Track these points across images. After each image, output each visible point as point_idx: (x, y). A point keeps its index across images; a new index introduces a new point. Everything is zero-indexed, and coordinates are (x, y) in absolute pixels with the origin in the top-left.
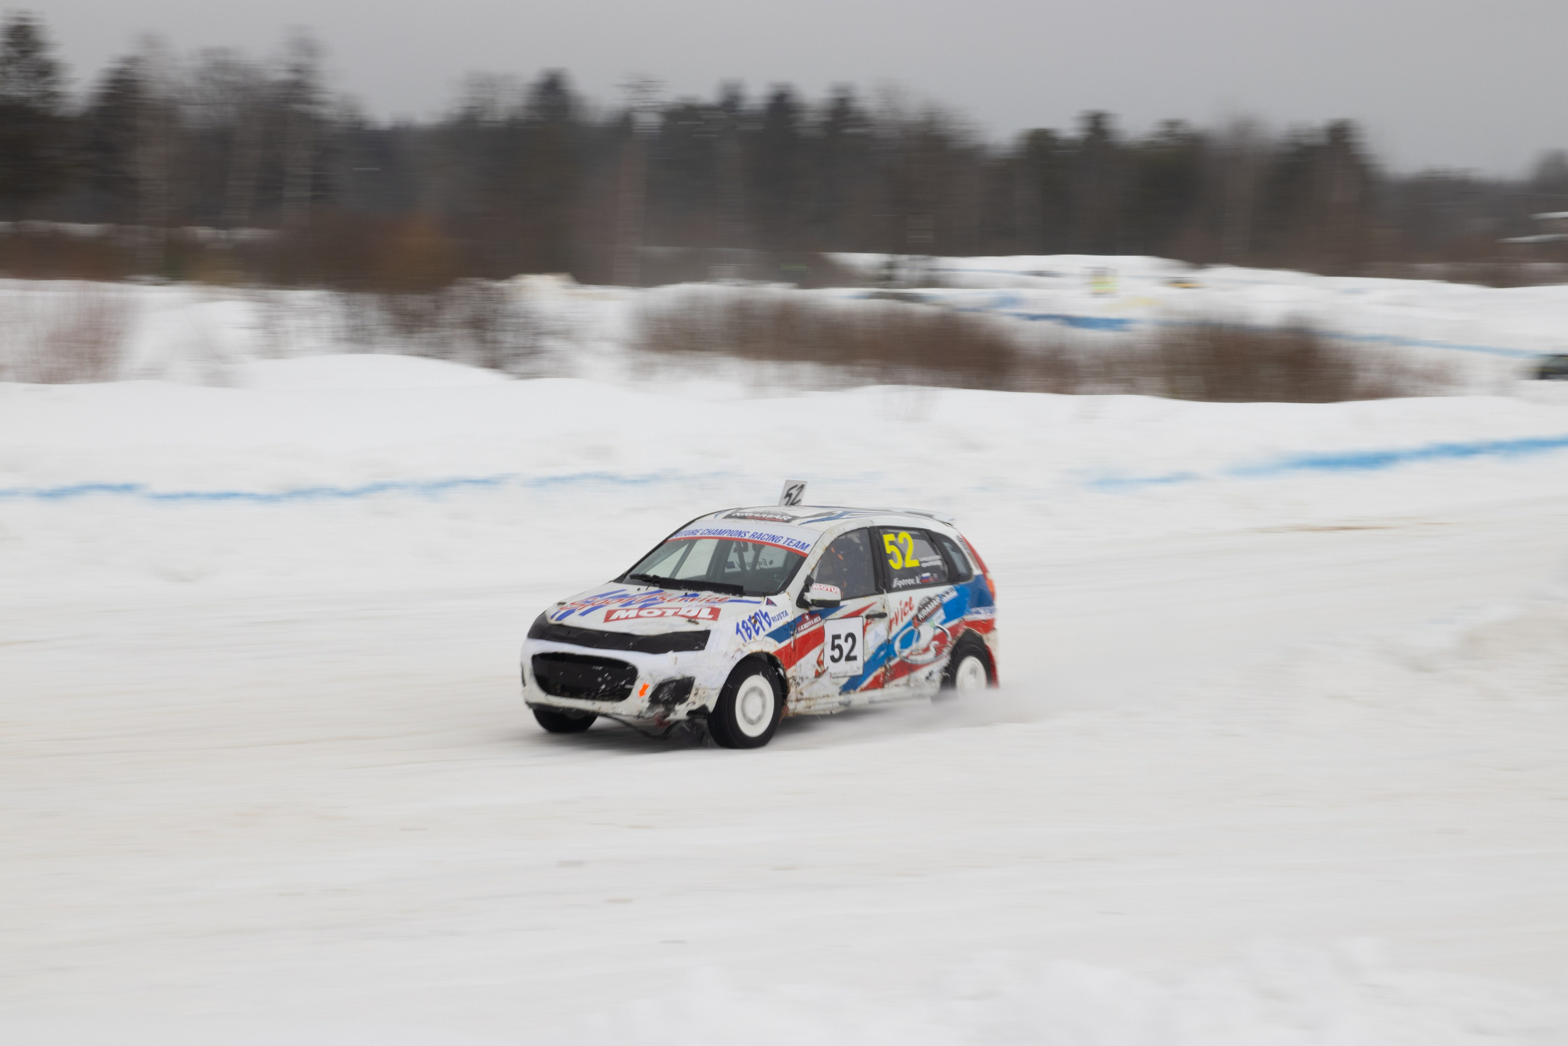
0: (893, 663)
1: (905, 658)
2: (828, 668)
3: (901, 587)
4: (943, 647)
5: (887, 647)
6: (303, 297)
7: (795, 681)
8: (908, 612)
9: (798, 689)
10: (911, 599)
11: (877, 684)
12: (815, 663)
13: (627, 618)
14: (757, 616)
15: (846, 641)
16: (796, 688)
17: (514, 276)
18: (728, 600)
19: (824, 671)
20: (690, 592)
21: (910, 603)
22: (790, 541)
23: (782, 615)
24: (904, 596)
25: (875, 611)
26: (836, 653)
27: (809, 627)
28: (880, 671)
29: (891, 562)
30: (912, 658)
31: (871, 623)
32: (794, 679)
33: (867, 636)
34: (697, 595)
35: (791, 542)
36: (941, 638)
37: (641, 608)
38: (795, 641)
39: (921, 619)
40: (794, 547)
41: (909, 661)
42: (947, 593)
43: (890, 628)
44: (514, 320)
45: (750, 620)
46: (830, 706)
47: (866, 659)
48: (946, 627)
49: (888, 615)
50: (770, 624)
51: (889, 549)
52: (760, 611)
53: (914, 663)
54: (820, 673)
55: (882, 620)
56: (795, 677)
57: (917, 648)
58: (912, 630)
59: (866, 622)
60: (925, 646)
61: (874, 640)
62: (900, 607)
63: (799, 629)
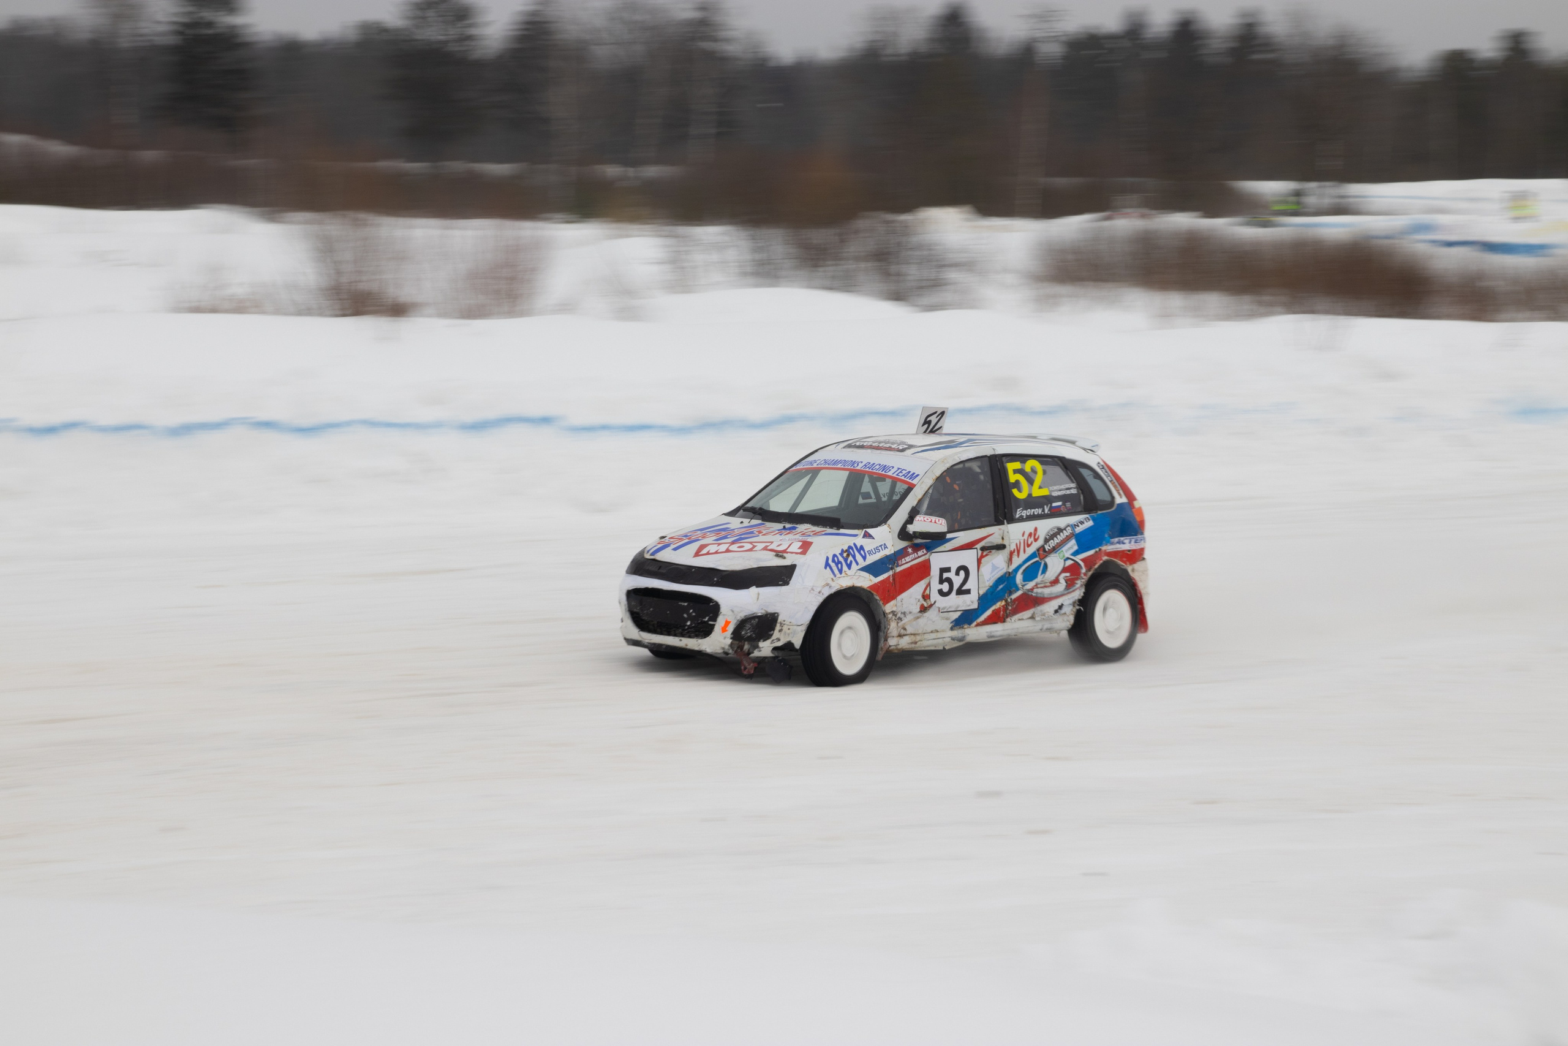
0: (1014, 596)
1: (1028, 590)
2: (935, 602)
3: (1024, 517)
4: (1076, 579)
5: (1006, 581)
6: (710, 233)
7: (896, 615)
8: (1032, 543)
9: (900, 624)
10: (1036, 529)
11: (997, 618)
12: (921, 596)
13: (716, 553)
14: (851, 550)
15: (957, 574)
16: (898, 623)
17: (918, 209)
18: (823, 533)
19: (931, 606)
20: (788, 526)
21: (1035, 535)
22: (900, 470)
23: (880, 548)
24: (1029, 526)
25: (991, 542)
26: (946, 587)
27: (912, 560)
28: (999, 605)
29: (1015, 491)
30: (1039, 590)
31: (987, 555)
32: (893, 614)
33: (982, 569)
34: (794, 528)
35: (901, 472)
36: (1072, 570)
37: (733, 543)
38: (894, 575)
39: (1047, 550)
40: (903, 478)
41: (1033, 594)
42: (1082, 523)
43: (1010, 560)
44: (918, 253)
45: (842, 554)
46: (940, 641)
47: (981, 593)
48: (1078, 558)
49: (1007, 546)
50: (865, 558)
51: (1013, 478)
52: (855, 544)
53: (1039, 595)
54: (926, 608)
55: (1000, 551)
56: (895, 612)
57: (1043, 579)
58: (1037, 561)
59: (982, 553)
60: (1053, 578)
61: (991, 573)
62: (1023, 538)
63: (900, 562)
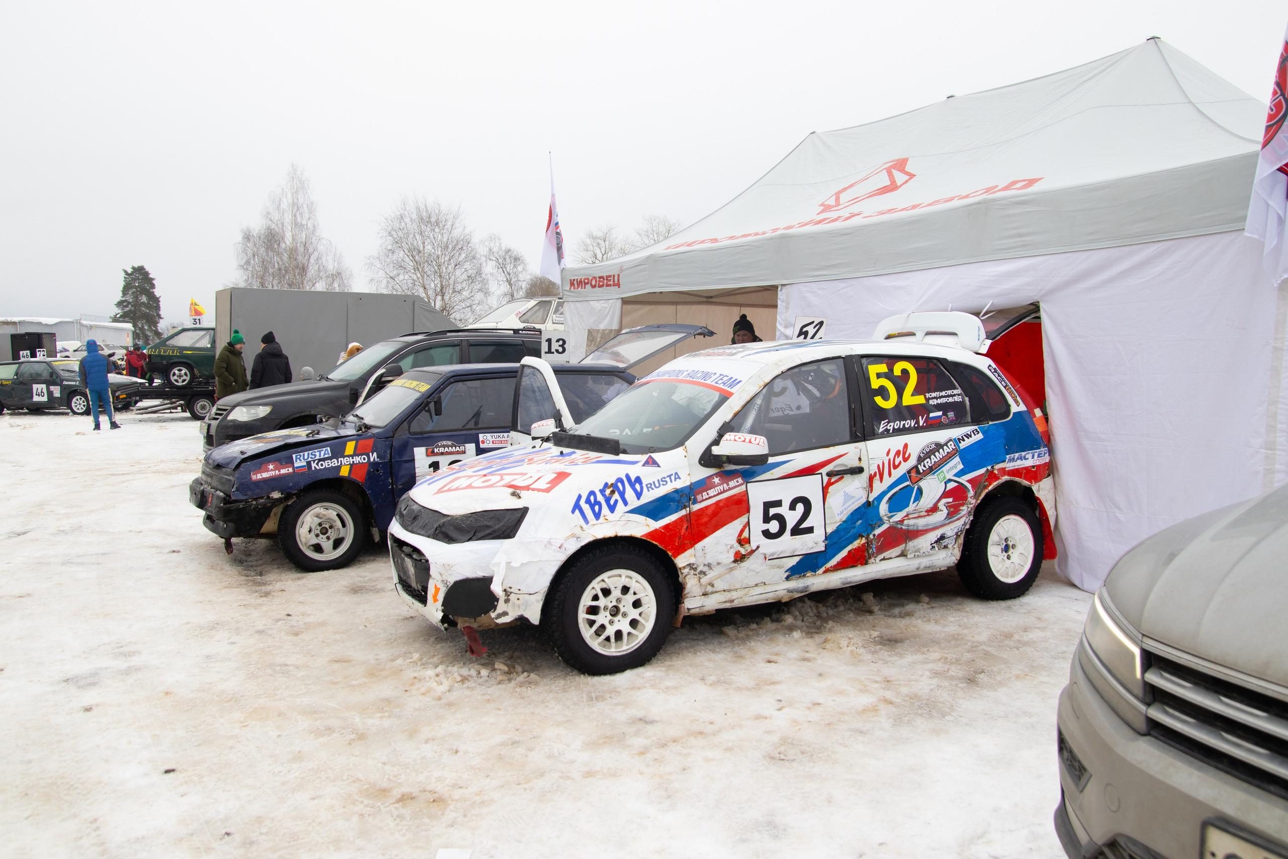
0: (878, 532)
1: (897, 523)
2: (758, 547)
3: (891, 432)
4: (963, 505)
5: (866, 513)
7: (695, 569)
8: (900, 463)
9: (705, 580)
10: (906, 446)
11: (858, 558)
12: (734, 541)
14: (619, 485)
15: (792, 507)
16: (700, 578)
18: (597, 460)
19: (753, 552)
20: (566, 450)
21: (904, 453)
22: (721, 377)
23: (668, 479)
24: (896, 443)
25: (843, 465)
26: (774, 526)
27: (719, 494)
28: (856, 544)
29: (879, 400)
30: (912, 522)
31: (836, 482)
32: (692, 568)
33: (830, 500)
34: (571, 454)
35: (722, 379)
36: (957, 494)
38: (691, 514)
40: (721, 386)
41: (904, 527)
42: (969, 436)
43: (870, 487)
45: (602, 491)
46: (771, 595)
47: (829, 530)
48: (964, 480)
49: (866, 469)
50: (639, 495)
51: (875, 384)
52: (628, 476)
53: (911, 528)
54: (744, 555)
55: (856, 476)
56: (693, 564)
57: (916, 508)
58: (908, 486)
59: (830, 480)
60: (931, 505)
61: (844, 504)
62: (888, 458)
63: (699, 497)
